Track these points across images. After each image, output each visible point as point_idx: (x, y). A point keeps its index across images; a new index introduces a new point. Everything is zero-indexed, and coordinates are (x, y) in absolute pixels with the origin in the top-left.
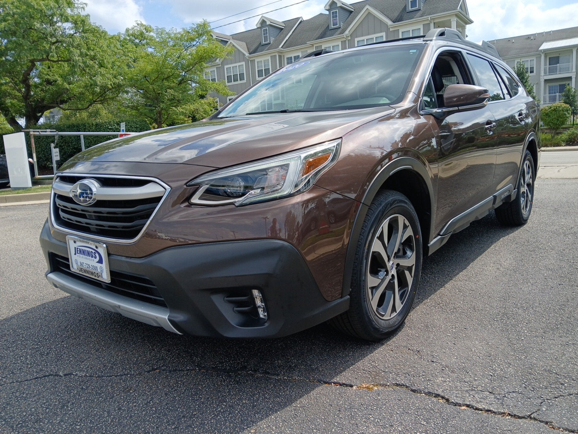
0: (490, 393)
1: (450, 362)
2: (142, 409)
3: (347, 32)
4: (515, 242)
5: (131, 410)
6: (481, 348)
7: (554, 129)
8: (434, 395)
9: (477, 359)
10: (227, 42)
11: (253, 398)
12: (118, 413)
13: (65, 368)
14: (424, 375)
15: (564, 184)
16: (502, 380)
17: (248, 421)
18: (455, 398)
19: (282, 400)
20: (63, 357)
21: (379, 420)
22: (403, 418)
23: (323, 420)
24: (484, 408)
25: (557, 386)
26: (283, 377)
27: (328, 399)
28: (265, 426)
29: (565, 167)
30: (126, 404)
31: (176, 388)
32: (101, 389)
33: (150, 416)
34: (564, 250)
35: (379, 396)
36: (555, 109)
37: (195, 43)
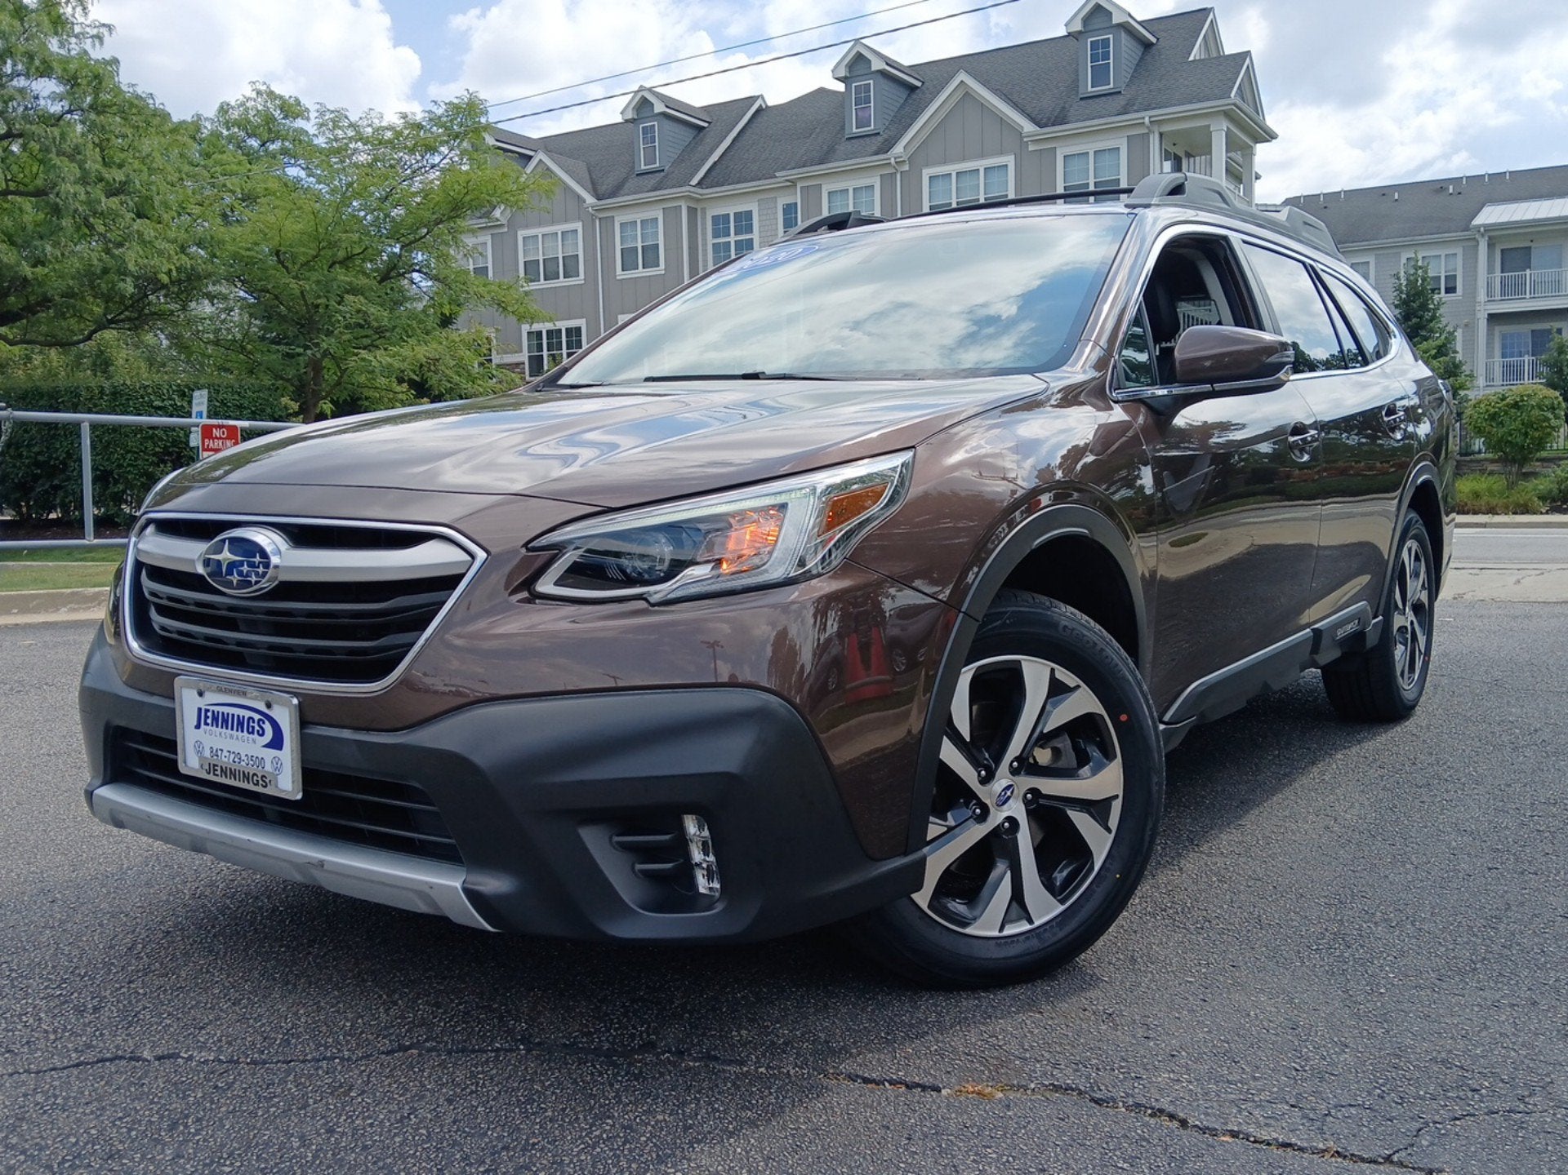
0: (1292, 1106)
1: (1192, 1039)
2: (390, 1131)
3: (899, 149)
4: (1378, 763)
5: (363, 1134)
6: (1273, 1009)
7: (1514, 461)
8: (1149, 1111)
9: (1262, 1035)
10: (530, 157)
11: (683, 1111)
12: (329, 1139)
13: (153, 1041)
14: (1122, 1067)
15: (1528, 617)
16: (1322, 1080)
17: (674, 1157)
18: (1202, 1116)
19: (760, 1115)
20: (142, 1017)
21: (1011, 1159)
22: (1072, 1155)
23: (868, 1157)
24: (1276, 1140)
25: (1461, 1094)
26: (757, 1068)
27: (878, 1113)
28: (720, 1168)
29: (1538, 572)
30: (345, 1120)
31: (473, 1088)
32: (267, 1088)
33: (416, 1146)
34: (1510, 786)
35: (1009, 1110)
36: (1516, 403)
37: (437, 159)
